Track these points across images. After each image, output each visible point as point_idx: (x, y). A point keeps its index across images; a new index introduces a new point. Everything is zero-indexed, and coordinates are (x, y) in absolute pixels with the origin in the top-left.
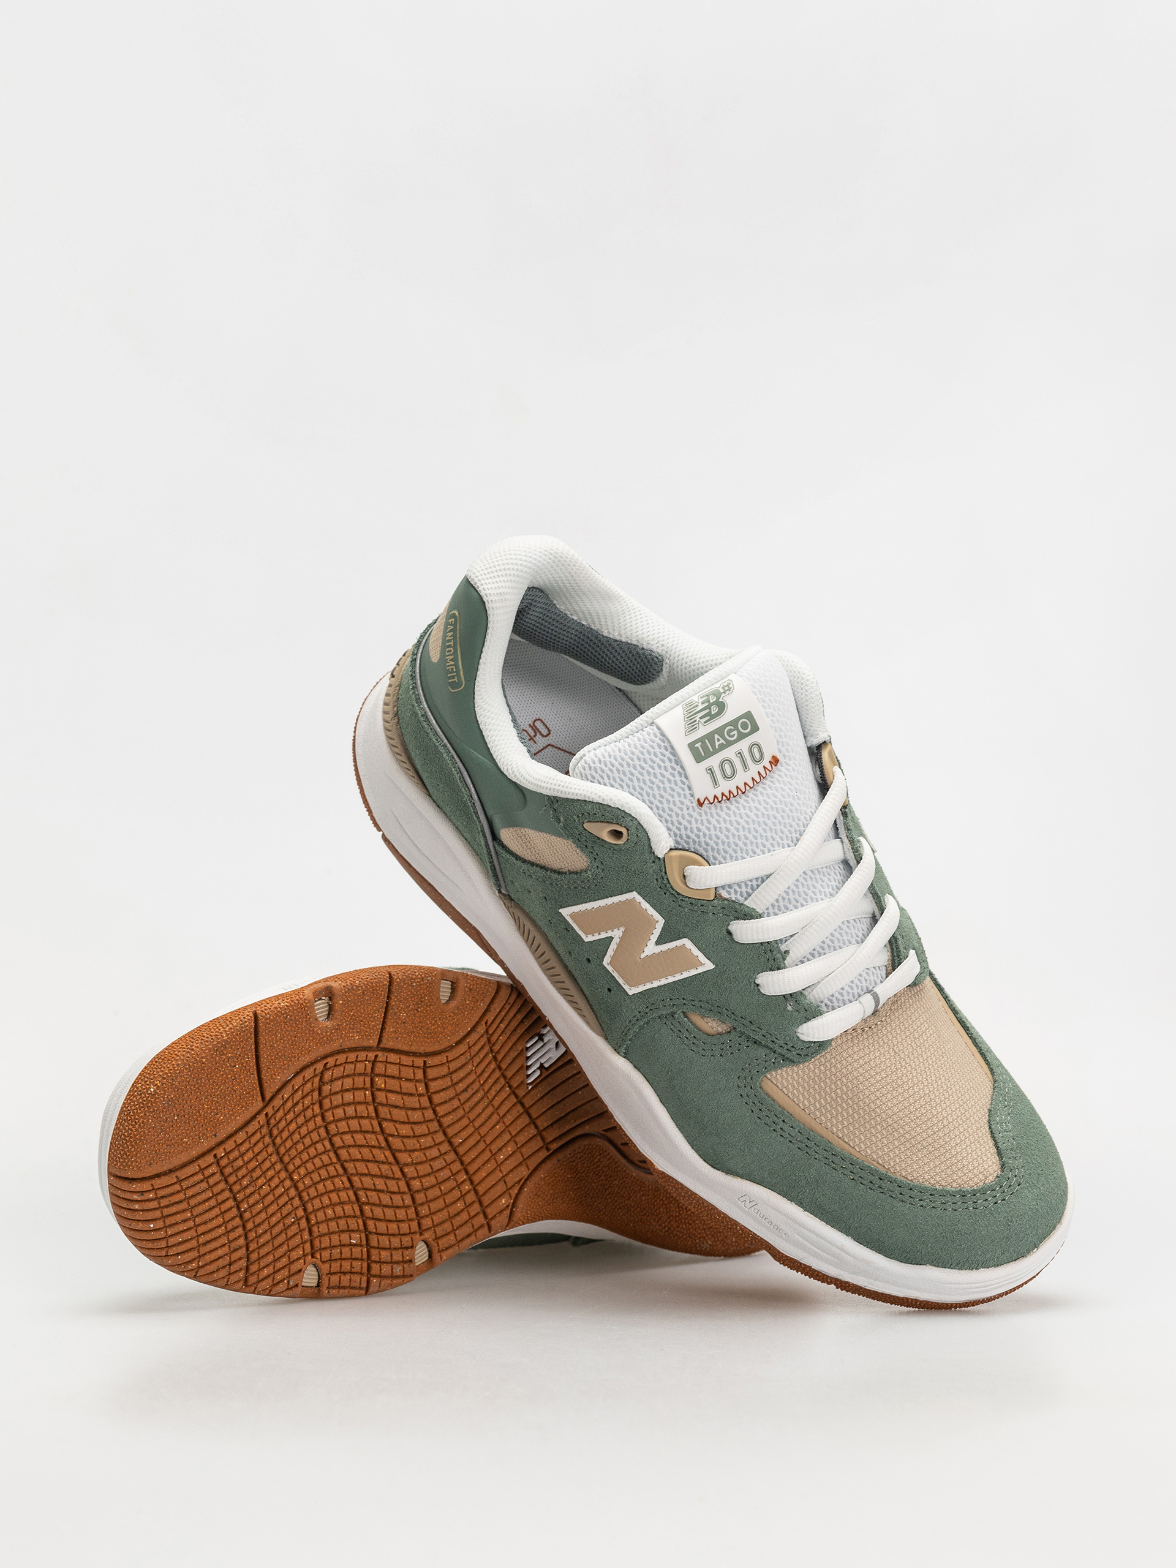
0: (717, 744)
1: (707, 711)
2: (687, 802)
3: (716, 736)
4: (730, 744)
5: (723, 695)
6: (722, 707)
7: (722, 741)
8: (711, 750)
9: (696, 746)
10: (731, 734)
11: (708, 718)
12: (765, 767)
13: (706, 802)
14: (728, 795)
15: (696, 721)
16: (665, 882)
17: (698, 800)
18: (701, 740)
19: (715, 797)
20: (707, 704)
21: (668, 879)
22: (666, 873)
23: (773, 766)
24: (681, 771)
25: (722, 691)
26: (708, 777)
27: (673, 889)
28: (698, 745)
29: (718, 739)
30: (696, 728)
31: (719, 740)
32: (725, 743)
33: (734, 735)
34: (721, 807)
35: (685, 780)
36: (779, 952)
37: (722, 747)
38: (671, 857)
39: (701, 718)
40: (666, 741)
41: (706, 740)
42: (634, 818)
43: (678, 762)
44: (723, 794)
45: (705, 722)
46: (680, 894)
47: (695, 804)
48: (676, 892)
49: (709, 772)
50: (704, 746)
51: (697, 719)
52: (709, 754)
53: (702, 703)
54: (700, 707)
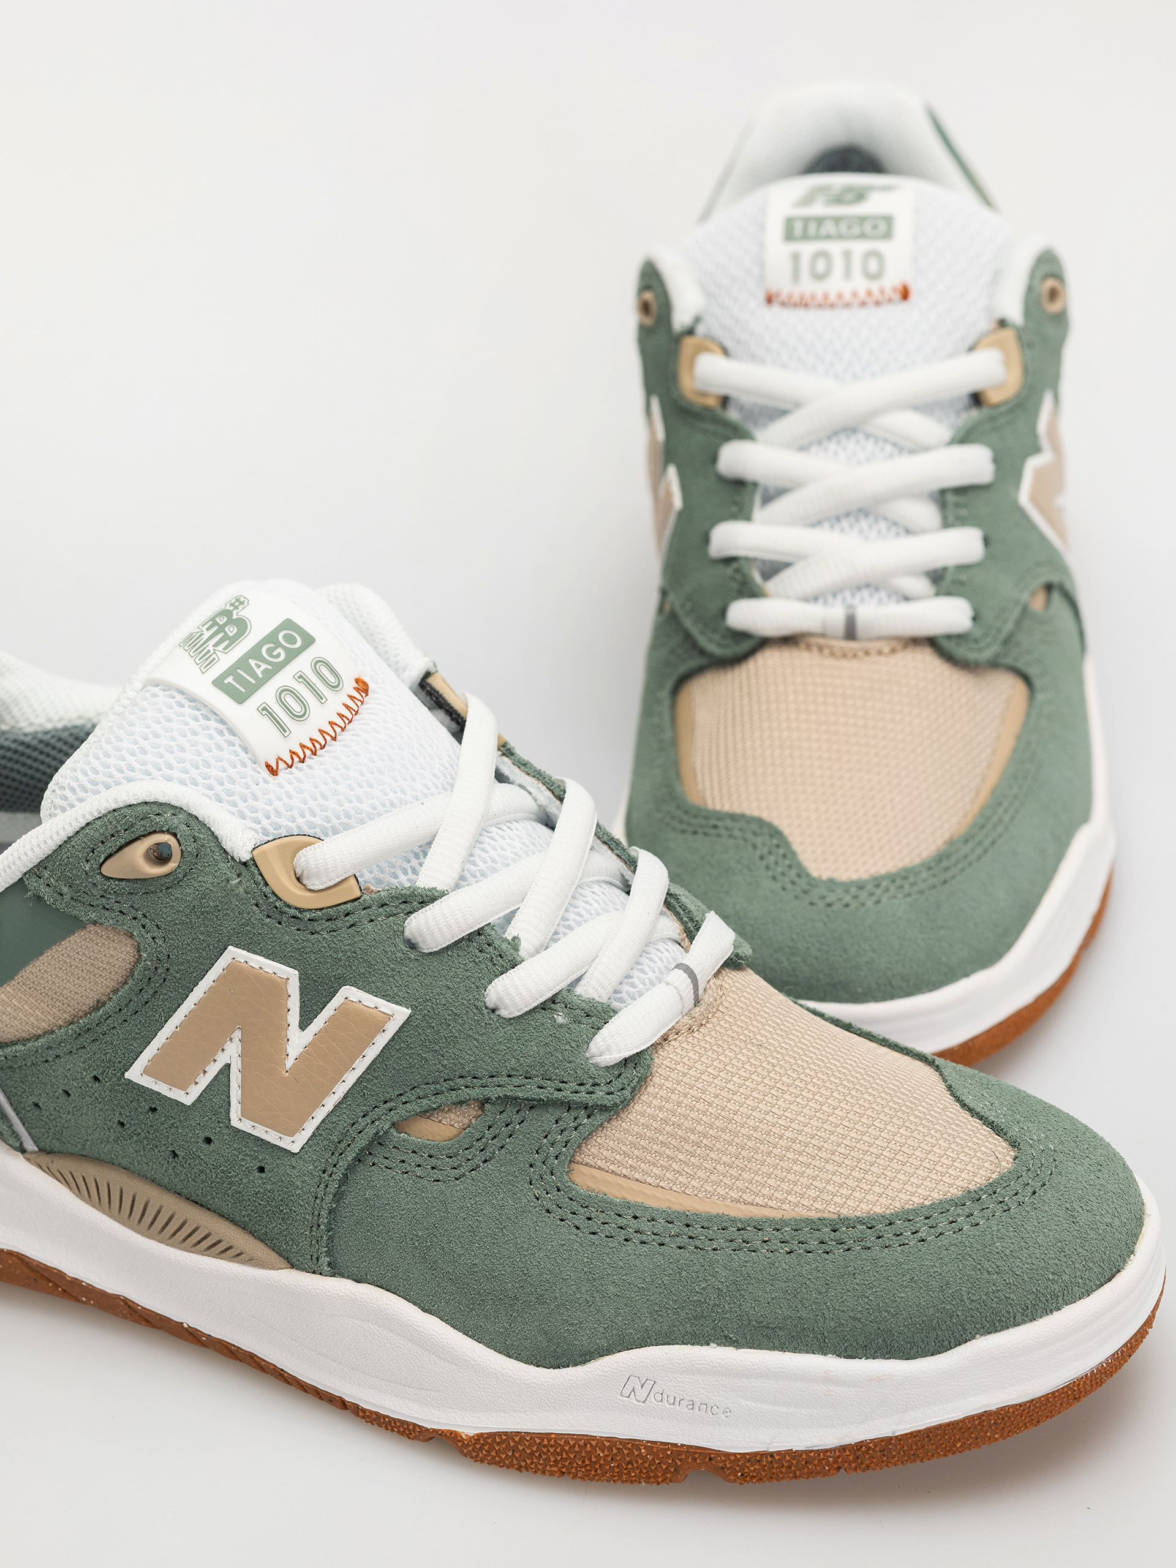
0: (259, 672)
1: (220, 635)
2: (249, 771)
3: (252, 663)
4: (278, 668)
5: (235, 613)
6: (242, 626)
7: (264, 666)
8: (253, 681)
9: (226, 682)
10: (275, 653)
11: (227, 642)
13: (282, 765)
15: (209, 651)
16: (272, 899)
17: (268, 766)
18: (231, 671)
19: (292, 753)
20: (216, 628)
21: (273, 893)
22: (266, 884)
24: (221, 726)
25: (231, 608)
26: (266, 722)
27: (289, 907)
28: (230, 680)
29: (256, 664)
30: (214, 659)
31: (259, 666)
32: (270, 667)
33: (278, 655)
34: (310, 767)
35: (232, 738)
36: (503, 941)
37: (269, 674)
38: (264, 853)
39: (216, 645)
40: (176, 694)
41: (239, 671)
42: (177, 807)
43: (209, 714)
44: (303, 746)
45: (225, 649)
46: (304, 910)
47: (266, 773)
48: (296, 908)
49: (264, 712)
50: (241, 680)
51: (210, 648)
52: (252, 690)
53: (208, 629)
54: (207, 635)
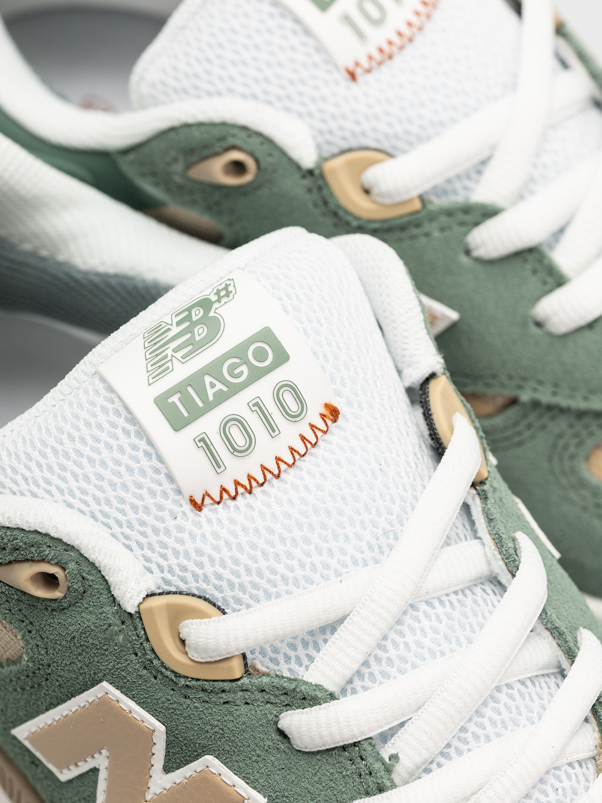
0: (210, 393)
1: (189, 335)
2: (168, 504)
3: (208, 379)
4: (235, 390)
5: (216, 305)
6: (215, 328)
7: (219, 386)
8: (200, 404)
9: (170, 400)
10: (236, 372)
11: (189, 348)
12: (312, 426)
13: (207, 501)
14: (246, 483)
15: (166, 356)
16: (150, 656)
17: (193, 502)
18: (179, 389)
19: (223, 490)
20: (187, 324)
21: (153, 650)
22: (147, 640)
23: (329, 422)
24: (149, 449)
25: (214, 298)
26: (201, 456)
27: (166, 669)
28: (175, 399)
29: (211, 383)
30: (168, 368)
31: (213, 386)
32: (225, 389)
33: (242, 373)
34: (237, 507)
35: (159, 465)
36: (377, 760)
37: (221, 398)
38: (150, 610)
39: (175, 350)
40: (116, 400)
41: (190, 389)
43: (142, 433)
44: (237, 483)
45: (184, 357)
46: (180, 676)
47: (188, 507)
48: (173, 671)
49: (201, 444)
50: (187, 401)
51: (169, 352)
52: (197, 413)
53: (179, 323)
54: (175, 330)
